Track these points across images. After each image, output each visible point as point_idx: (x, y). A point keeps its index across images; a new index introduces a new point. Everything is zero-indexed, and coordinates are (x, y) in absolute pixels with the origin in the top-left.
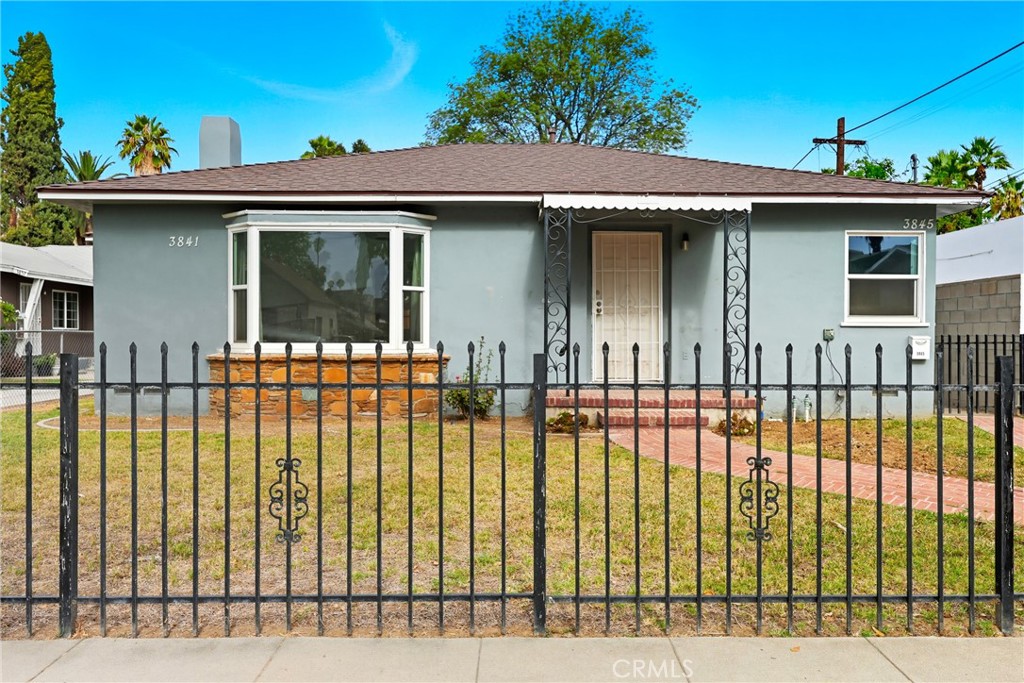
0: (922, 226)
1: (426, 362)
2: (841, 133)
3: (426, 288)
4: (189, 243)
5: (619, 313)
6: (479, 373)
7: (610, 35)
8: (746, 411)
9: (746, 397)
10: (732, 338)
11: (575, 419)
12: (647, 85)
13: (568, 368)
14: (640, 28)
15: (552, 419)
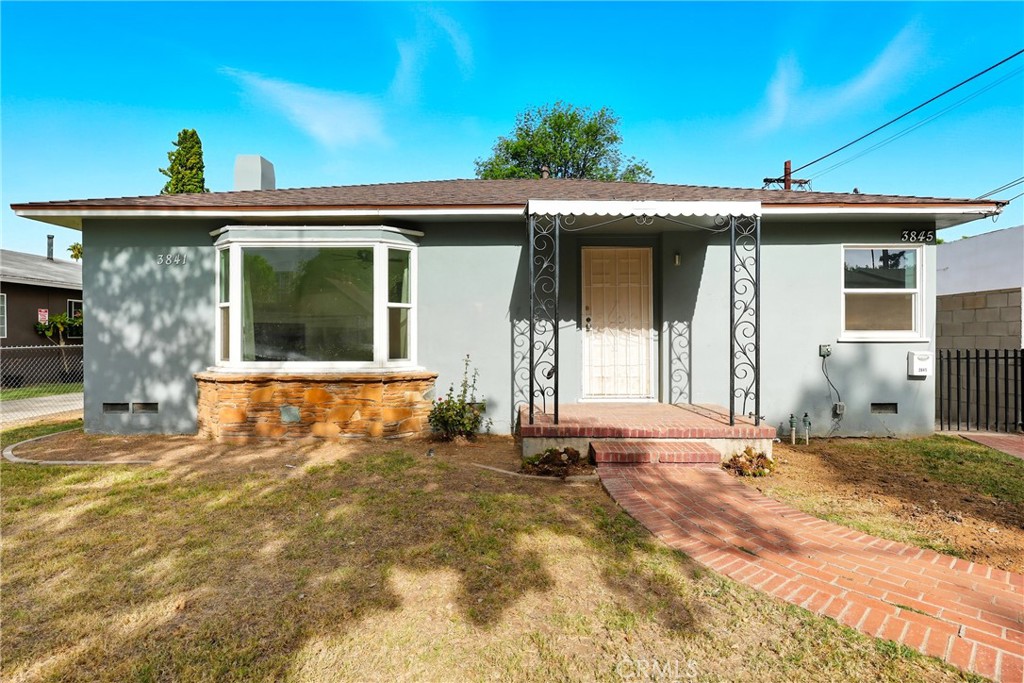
0: (920, 238)
1: (413, 380)
2: (788, 172)
3: (414, 304)
4: (177, 260)
5: (609, 329)
6: (465, 392)
7: (590, 127)
8: (758, 442)
9: (757, 424)
10: (740, 358)
11: (564, 457)
12: (616, 162)
13: (556, 392)
14: (611, 122)
15: (538, 456)
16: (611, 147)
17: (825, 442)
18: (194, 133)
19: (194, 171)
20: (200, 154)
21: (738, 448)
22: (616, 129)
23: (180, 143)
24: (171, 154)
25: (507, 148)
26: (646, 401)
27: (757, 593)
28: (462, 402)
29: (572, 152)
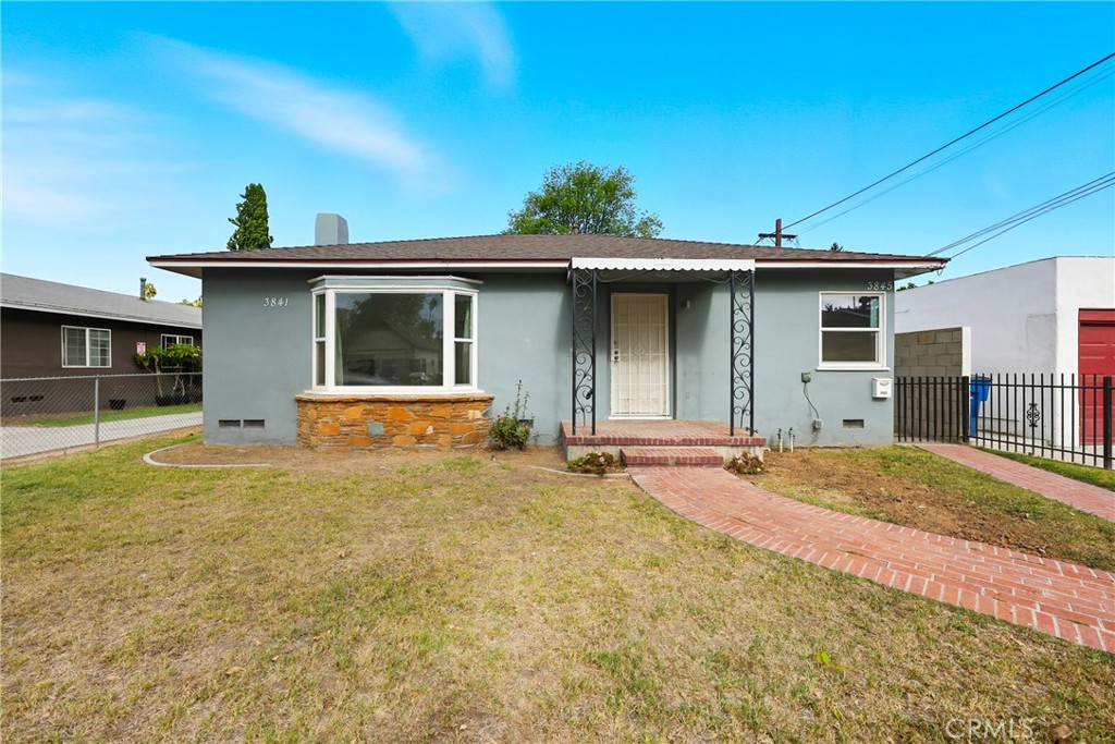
0: (883, 287)
1: (474, 401)
2: (779, 229)
3: (474, 339)
4: (281, 303)
5: (632, 360)
6: (517, 410)
7: (609, 183)
8: (752, 449)
9: (752, 435)
10: (738, 383)
11: (602, 459)
12: (631, 215)
13: (593, 409)
14: (628, 179)
15: (581, 459)
16: (627, 201)
17: (806, 451)
18: (260, 187)
19: (260, 221)
20: (266, 206)
21: (738, 453)
22: (633, 186)
23: (247, 196)
24: (239, 206)
25: (535, 203)
26: (663, 418)
27: (750, 545)
28: (515, 418)
29: (593, 205)
